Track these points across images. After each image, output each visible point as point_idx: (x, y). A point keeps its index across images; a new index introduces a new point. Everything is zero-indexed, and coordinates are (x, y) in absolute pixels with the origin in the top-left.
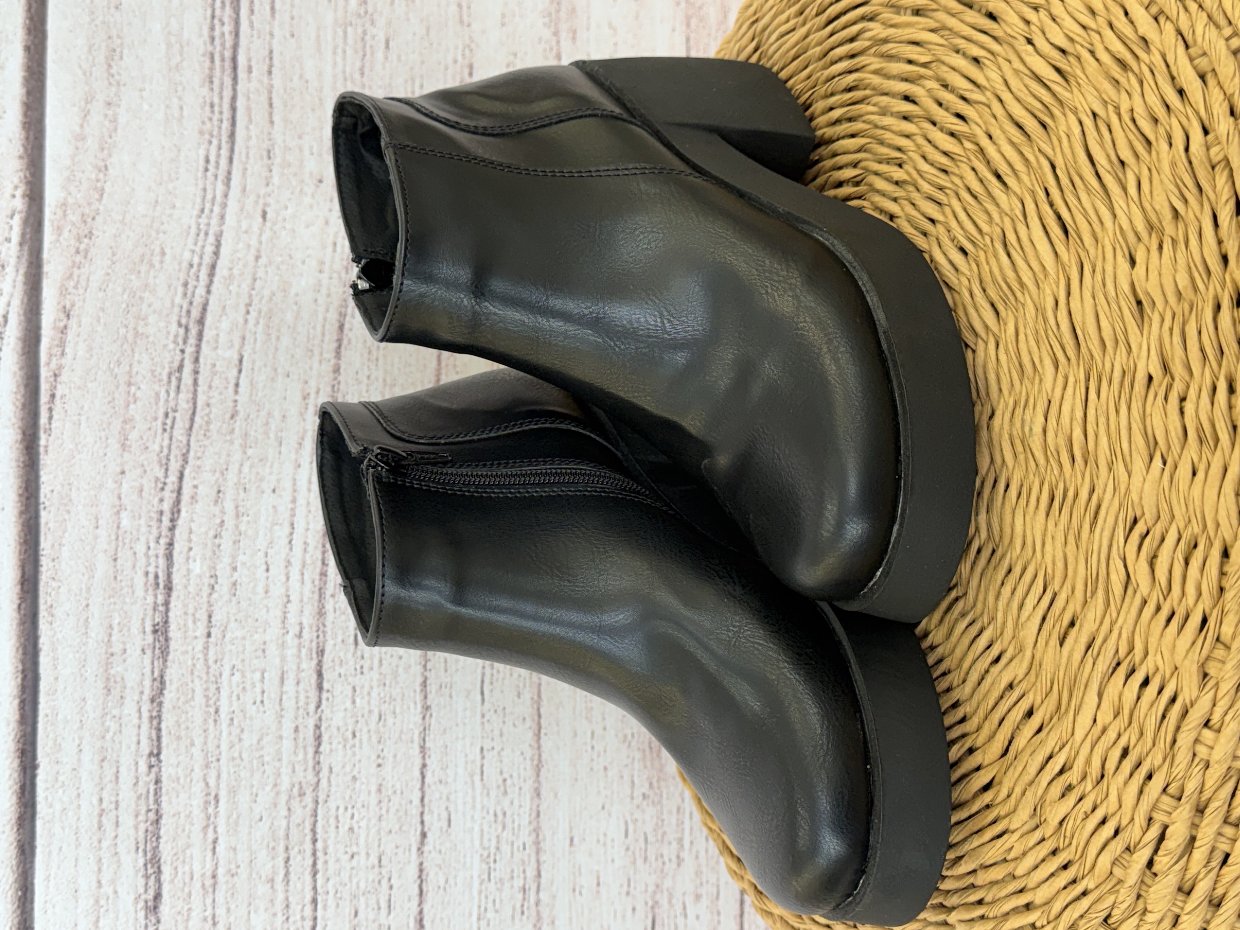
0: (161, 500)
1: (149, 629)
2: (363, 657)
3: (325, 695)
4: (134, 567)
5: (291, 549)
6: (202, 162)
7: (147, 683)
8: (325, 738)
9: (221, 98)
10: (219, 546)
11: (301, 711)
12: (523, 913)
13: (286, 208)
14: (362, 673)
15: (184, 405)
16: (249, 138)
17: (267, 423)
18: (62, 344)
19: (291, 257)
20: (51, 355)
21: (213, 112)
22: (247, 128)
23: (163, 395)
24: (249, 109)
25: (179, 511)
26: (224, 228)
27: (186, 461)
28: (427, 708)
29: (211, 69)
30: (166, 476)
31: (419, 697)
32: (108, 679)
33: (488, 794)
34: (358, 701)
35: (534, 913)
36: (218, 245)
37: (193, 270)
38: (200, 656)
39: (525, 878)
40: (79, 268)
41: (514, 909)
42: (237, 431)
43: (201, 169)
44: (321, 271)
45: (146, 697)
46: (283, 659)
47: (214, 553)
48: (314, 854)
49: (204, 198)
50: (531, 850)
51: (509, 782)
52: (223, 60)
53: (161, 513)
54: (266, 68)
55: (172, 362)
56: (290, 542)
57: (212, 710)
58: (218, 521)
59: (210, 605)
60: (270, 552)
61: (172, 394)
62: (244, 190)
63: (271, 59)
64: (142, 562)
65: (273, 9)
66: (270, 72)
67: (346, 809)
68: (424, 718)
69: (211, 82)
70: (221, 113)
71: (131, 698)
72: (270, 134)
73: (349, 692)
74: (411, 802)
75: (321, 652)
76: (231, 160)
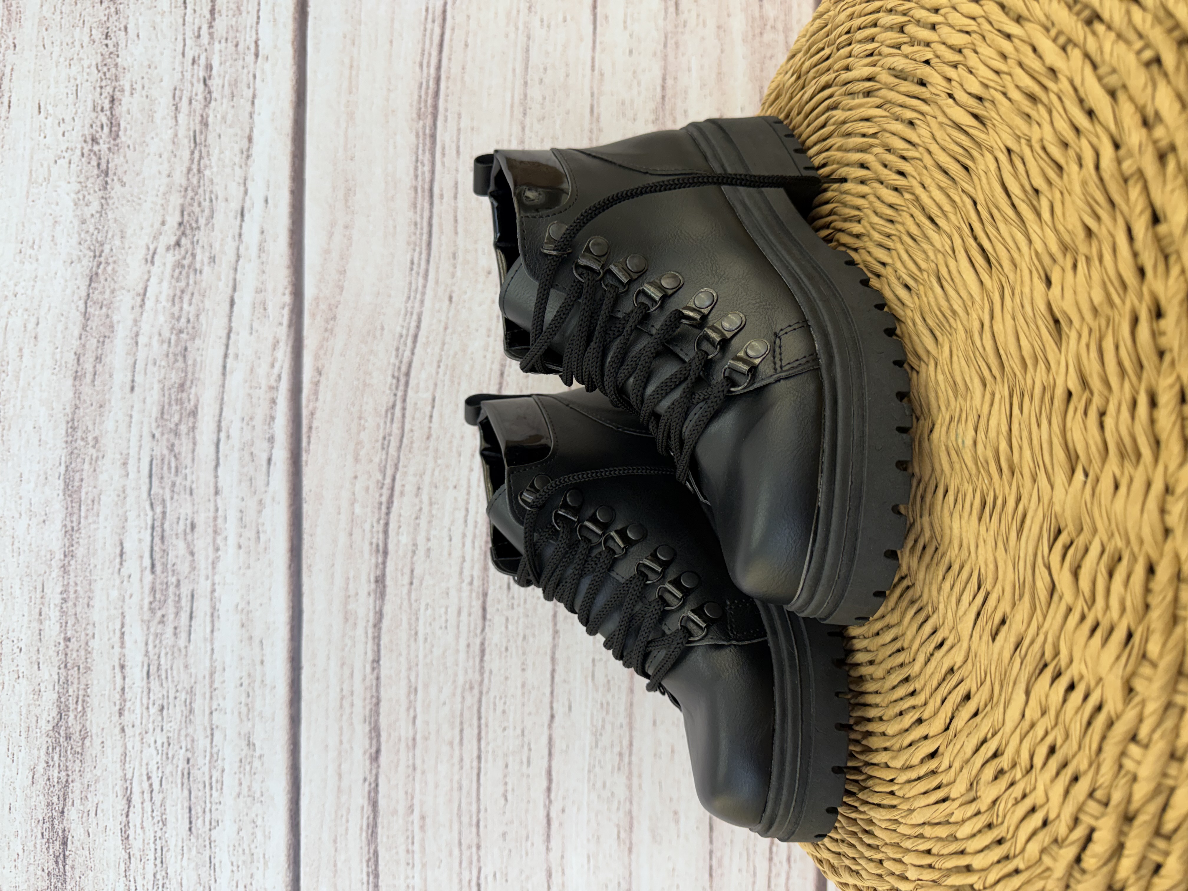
0: (381, 495)
1: (372, 579)
2: (513, 598)
3: (487, 623)
4: (363, 539)
5: (466, 526)
6: (408, 264)
7: (371, 614)
8: (487, 651)
9: (422, 218)
10: (418, 525)
11: (472, 634)
12: (619, 769)
13: (466, 293)
14: (513, 608)
15: (396, 431)
16: (440, 245)
17: (451, 442)
18: (316, 393)
19: (468, 327)
20: (309, 401)
21: (416, 228)
22: (440, 238)
23: (382, 425)
24: (441, 225)
25: (392, 502)
26: (424, 309)
27: (396, 468)
28: (556, 632)
29: (416, 198)
30: (384, 478)
31: (551, 625)
32: (346, 612)
33: (597, 690)
34: (510, 627)
35: (627, 769)
36: (419, 321)
37: (403, 340)
38: (405, 597)
39: (621, 746)
40: (327, 340)
41: (613, 767)
42: (431, 448)
43: (408, 270)
44: (489, 336)
45: (371, 624)
46: (460, 599)
47: (415, 529)
48: (479, 727)
49: (410, 289)
50: (626, 728)
51: (612, 683)
52: (423, 191)
53: (381, 503)
54: (452, 195)
55: (387, 403)
56: (466, 521)
57: (413, 632)
58: (418, 508)
59: (412, 563)
60: (452, 528)
61: (388, 424)
62: (437, 282)
63: (456, 188)
64: (368, 535)
65: (458, 152)
66: (455, 198)
67: (501, 698)
68: (554, 638)
69: (415, 207)
70: (422, 229)
71: (361, 624)
72: (455, 242)
73: (504, 620)
74: (544, 694)
75: (485, 595)
76: (428, 261)
